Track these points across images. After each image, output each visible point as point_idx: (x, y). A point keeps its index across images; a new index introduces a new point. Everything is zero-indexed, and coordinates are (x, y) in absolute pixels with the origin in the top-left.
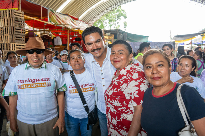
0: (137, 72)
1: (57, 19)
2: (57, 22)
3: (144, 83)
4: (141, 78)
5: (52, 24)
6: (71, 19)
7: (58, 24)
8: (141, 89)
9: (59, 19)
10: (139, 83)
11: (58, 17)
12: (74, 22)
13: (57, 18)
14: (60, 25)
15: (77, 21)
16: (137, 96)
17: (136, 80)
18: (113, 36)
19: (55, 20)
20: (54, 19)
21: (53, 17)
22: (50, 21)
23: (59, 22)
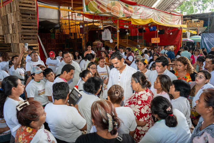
0: (141, 101)
1: (98, 7)
2: (97, 11)
3: (144, 108)
4: (143, 105)
5: (90, 13)
6: (124, 5)
7: (100, 13)
8: (141, 112)
9: (101, 6)
10: (141, 107)
11: (100, 3)
12: (129, 9)
13: (98, 5)
14: (103, 13)
15: (133, 7)
16: (139, 115)
17: (139, 105)
18: (202, 22)
19: (94, 7)
20: (92, 6)
21: (91, 3)
22: (87, 10)
23: (102, 9)
